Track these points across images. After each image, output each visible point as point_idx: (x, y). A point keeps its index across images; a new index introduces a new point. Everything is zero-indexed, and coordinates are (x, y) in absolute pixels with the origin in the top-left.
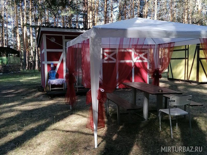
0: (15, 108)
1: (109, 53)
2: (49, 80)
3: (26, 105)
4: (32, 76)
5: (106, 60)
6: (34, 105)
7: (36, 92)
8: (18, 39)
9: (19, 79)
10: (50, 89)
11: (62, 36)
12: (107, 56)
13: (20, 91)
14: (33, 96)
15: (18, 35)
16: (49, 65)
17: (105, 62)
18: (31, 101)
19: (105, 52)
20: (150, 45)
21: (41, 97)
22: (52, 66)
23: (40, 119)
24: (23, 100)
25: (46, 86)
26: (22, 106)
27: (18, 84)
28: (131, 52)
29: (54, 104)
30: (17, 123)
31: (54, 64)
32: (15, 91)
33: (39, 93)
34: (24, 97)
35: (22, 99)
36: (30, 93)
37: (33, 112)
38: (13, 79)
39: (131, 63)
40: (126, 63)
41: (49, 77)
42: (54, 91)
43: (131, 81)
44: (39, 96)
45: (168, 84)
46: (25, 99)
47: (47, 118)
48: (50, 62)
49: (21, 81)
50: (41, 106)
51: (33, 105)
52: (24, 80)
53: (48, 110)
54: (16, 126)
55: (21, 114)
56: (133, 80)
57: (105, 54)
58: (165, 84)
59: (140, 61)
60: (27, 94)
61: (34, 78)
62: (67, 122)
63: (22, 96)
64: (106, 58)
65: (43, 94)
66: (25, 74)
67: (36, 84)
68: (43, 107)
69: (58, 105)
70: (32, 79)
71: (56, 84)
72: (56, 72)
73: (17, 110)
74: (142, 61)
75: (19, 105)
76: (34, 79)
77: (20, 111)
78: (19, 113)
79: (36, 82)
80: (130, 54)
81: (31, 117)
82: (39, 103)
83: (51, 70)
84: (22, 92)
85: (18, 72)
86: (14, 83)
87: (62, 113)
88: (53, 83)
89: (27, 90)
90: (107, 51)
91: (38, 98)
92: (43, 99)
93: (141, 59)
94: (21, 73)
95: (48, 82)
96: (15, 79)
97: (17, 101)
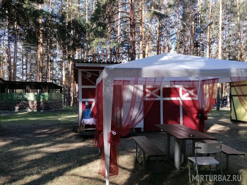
0: (42, 149)
1: (151, 90)
2: (83, 119)
3: (54, 146)
4: (72, 114)
5: (148, 97)
6: (63, 147)
7: (69, 132)
8: (64, 73)
9: (58, 118)
10: (84, 129)
11: (99, 71)
12: (149, 93)
13: (54, 131)
14: (66, 137)
15: (64, 69)
16: (84, 103)
17: (147, 99)
18: (61, 142)
19: (147, 88)
20: (193, 81)
21: (73, 139)
22: (87, 104)
23: (63, 163)
24: (53, 141)
25: (80, 125)
26: (51, 147)
27: (55, 123)
28: (178, 88)
29: (84, 146)
30: (38, 165)
31: (89, 102)
32: (49, 131)
33: (72, 134)
34: (56, 137)
35: (53, 139)
36: (64, 133)
37: (59, 155)
38: (52, 117)
39: (179, 101)
40: (172, 100)
41: (83, 116)
42: (87, 132)
43: (179, 123)
44: (71, 137)
45: (228, 127)
46: (56, 139)
47: (70, 162)
48: (85, 100)
49: (59, 119)
50: (69, 149)
51: (61, 147)
52: (62, 119)
53: (74, 153)
54: (36, 169)
55: (45, 157)
56: (181, 122)
57: (147, 90)
58: (225, 127)
59: (190, 99)
60: (60, 134)
61: (74, 116)
62: (89, 168)
63: (54, 136)
64: (148, 95)
65: (75, 135)
66: (67, 112)
67: (73, 124)
68: (71, 150)
69: (88, 148)
70: (71, 118)
71: (91, 124)
72: (91, 110)
73: (43, 152)
74: (192, 99)
75: (47, 146)
76: (73, 118)
77: (47, 153)
78: (45, 155)
79: (74, 121)
80: (177, 90)
81: (55, 160)
82: (69, 145)
83: (86, 108)
84: (55, 132)
85: (59, 109)
86: (52, 121)
87: (88, 157)
88: (87, 123)
89: (61, 130)
90: (150, 87)
91: (70, 140)
92: (75, 141)
93: (190, 96)
94: (63, 110)
95: (82, 122)
96: (54, 117)
97: (47, 141)
